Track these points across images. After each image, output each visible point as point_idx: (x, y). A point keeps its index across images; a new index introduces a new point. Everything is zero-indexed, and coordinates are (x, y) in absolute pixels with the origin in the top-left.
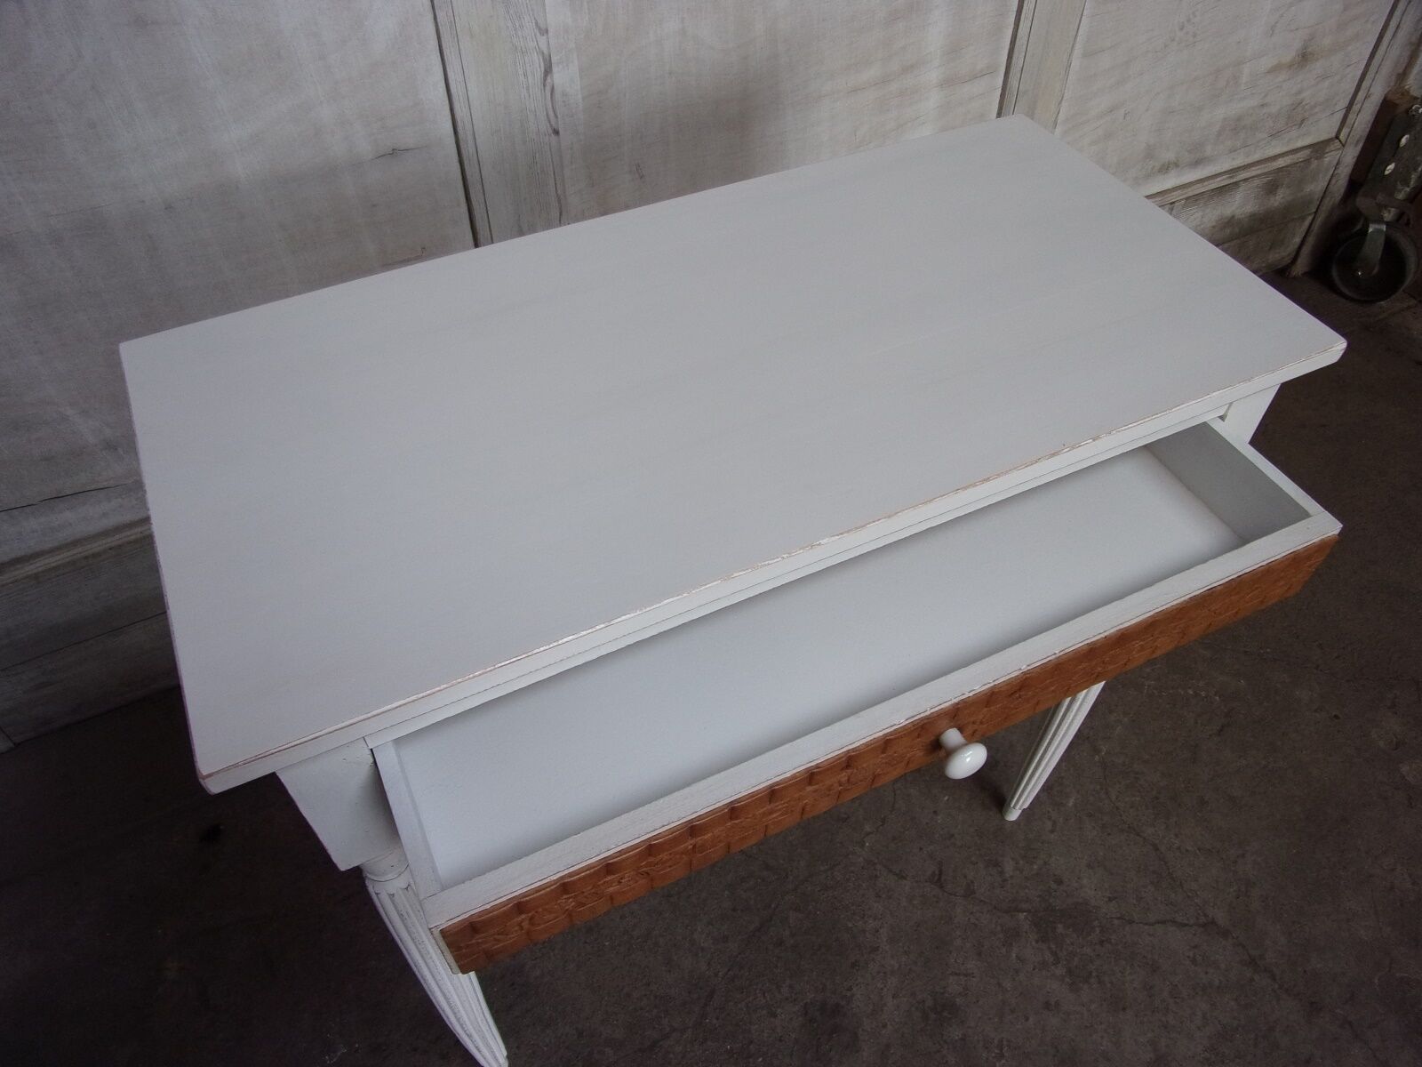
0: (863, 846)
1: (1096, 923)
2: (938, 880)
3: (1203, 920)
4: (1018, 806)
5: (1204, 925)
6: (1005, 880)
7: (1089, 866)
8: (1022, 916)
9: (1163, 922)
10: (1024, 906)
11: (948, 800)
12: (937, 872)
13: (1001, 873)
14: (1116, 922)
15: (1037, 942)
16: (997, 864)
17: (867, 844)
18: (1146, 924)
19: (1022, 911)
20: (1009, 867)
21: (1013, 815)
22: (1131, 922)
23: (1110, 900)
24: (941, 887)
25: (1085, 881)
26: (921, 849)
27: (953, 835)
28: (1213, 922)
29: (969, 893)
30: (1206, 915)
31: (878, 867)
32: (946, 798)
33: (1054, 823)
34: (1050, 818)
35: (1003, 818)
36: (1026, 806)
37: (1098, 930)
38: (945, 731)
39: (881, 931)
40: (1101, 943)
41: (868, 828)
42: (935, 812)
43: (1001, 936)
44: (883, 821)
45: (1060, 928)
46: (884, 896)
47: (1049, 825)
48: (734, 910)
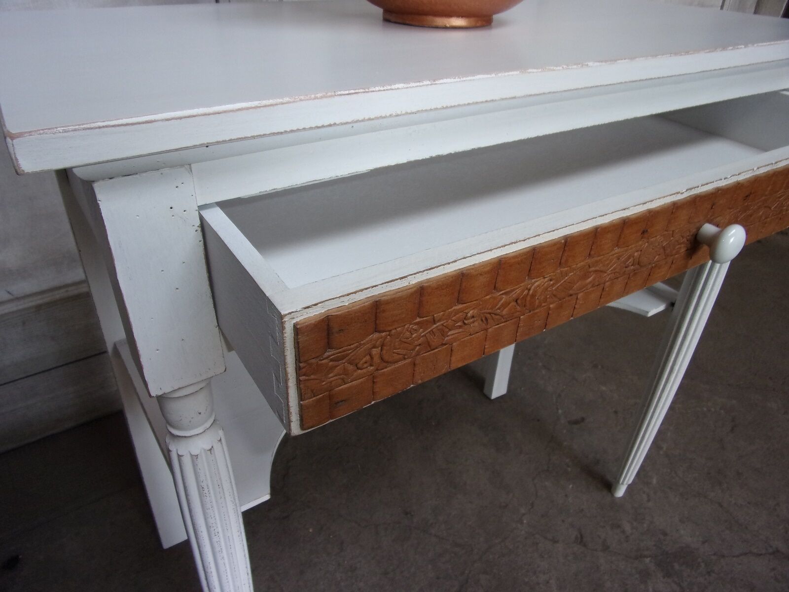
0: (522, 523)
1: (700, 560)
2: (581, 540)
3: (771, 550)
4: (625, 482)
5: (773, 553)
6: (627, 537)
7: (681, 521)
8: (647, 560)
9: (746, 554)
10: (646, 553)
11: (572, 487)
12: (579, 536)
13: (623, 532)
14: (713, 557)
15: (664, 578)
16: (619, 526)
17: (525, 521)
18: (734, 557)
19: (646, 557)
20: (627, 528)
21: (621, 492)
22: (723, 556)
23: (704, 542)
24: (585, 546)
25: (682, 532)
26: (563, 521)
27: (582, 510)
28: (778, 551)
29: (606, 548)
30: (771, 547)
31: (537, 536)
32: (571, 486)
33: (648, 496)
34: (644, 492)
35: (613, 495)
36: (630, 482)
37: (703, 565)
38: (703, 225)
39: (551, 581)
40: (709, 573)
41: (523, 511)
42: (566, 496)
43: (637, 576)
44: (532, 505)
45: (677, 566)
46: (546, 556)
47: (645, 497)
48: (438, 578)
